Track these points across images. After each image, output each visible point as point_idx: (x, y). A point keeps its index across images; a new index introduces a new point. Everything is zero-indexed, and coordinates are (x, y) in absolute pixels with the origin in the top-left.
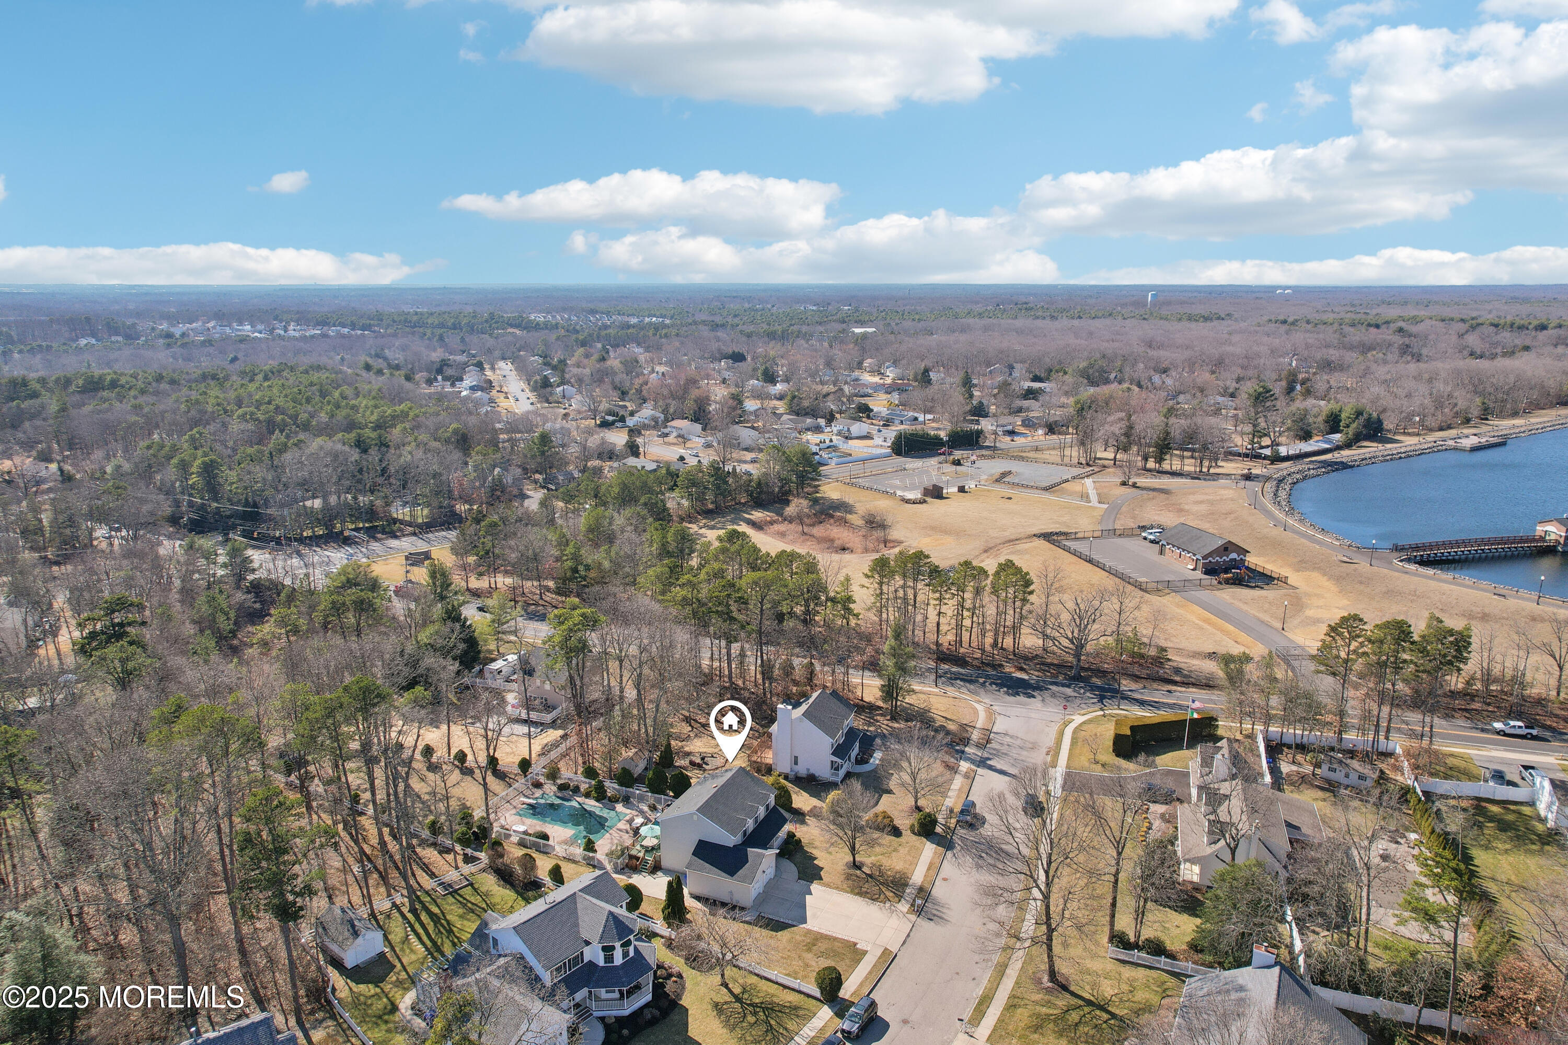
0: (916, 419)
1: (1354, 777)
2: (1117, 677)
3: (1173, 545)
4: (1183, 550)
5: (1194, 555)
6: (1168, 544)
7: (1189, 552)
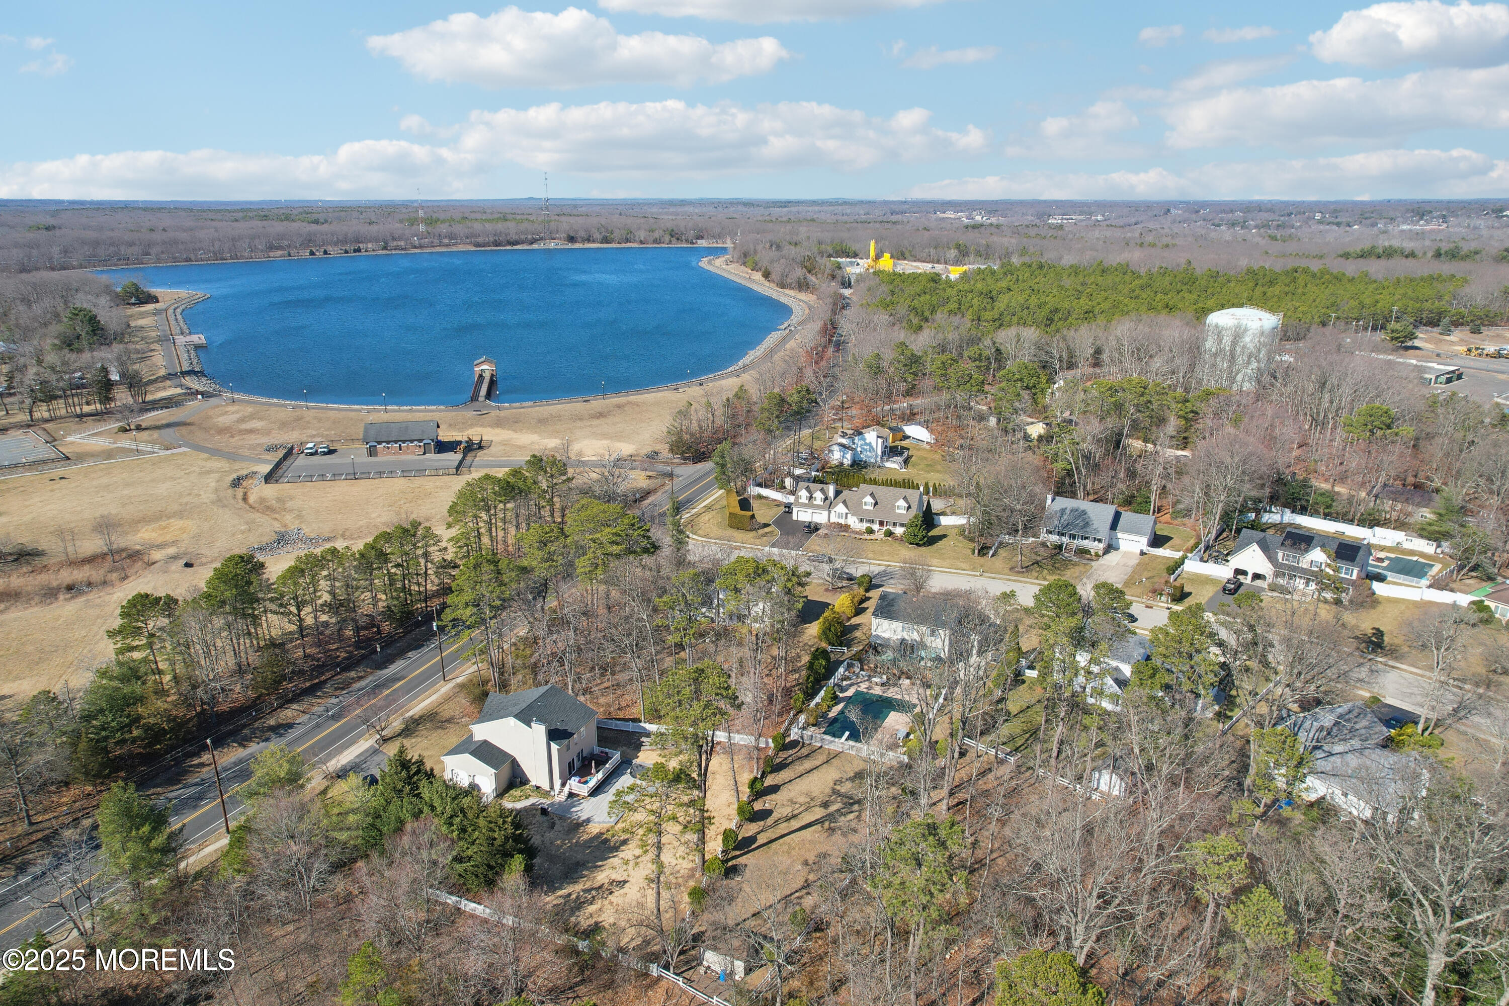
3: (388, 442)
4: (404, 442)
5: (420, 441)
6: (379, 443)
7: (412, 441)
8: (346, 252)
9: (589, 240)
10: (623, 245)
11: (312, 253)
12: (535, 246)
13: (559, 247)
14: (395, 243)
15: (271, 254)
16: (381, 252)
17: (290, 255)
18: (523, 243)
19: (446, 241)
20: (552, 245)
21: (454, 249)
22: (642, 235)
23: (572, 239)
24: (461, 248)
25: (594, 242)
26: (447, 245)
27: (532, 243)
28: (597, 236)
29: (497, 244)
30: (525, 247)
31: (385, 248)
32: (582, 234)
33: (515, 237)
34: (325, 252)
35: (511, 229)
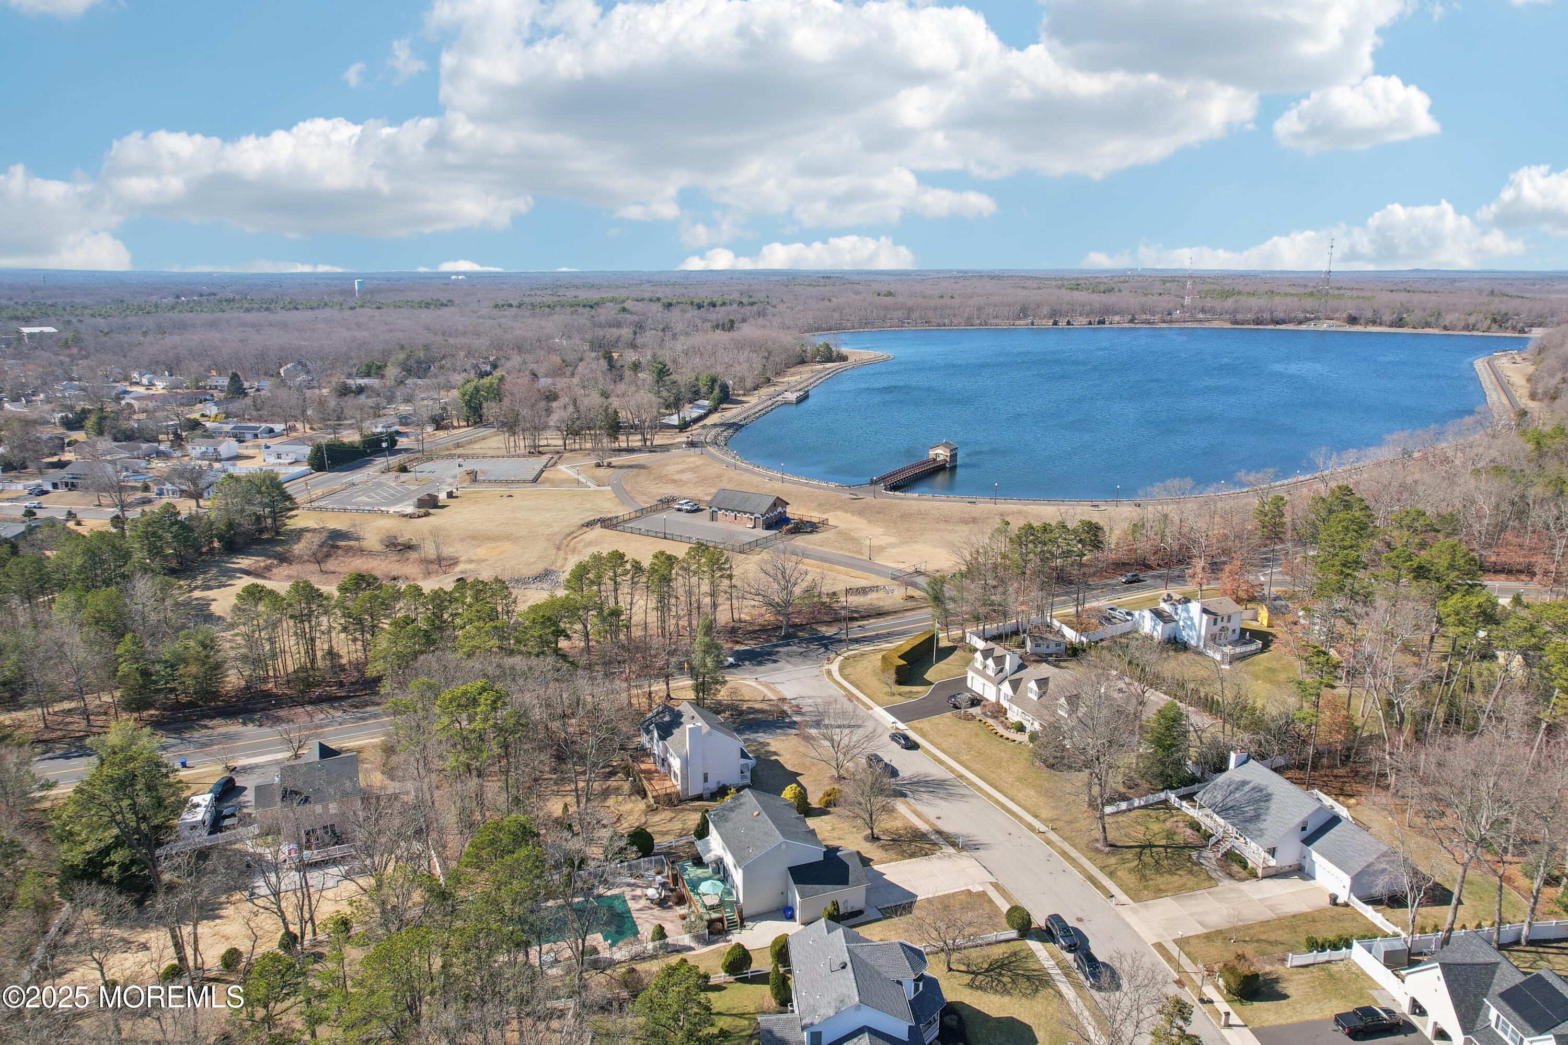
0: (271, 431)
1: (1052, 646)
2: (814, 626)
3: (727, 510)
4: (739, 512)
5: (752, 514)
6: (720, 509)
7: (745, 513)
8: (1090, 323)
9: (1374, 323)
10: (1420, 331)
11: (1055, 323)
12: (1303, 327)
13: (1334, 329)
14: (1144, 317)
15: (1017, 323)
16: (1127, 325)
17: (1033, 324)
18: (1290, 322)
19: (1201, 316)
20: (1324, 326)
21: (1207, 325)
22: (1448, 319)
23: (1353, 320)
24: (1216, 324)
25: (1381, 324)
26: (1201, 321)
27: (1300, 323)
28: (1387, 318)
29: (1258, 322)
30: (1291, 327)
31: (1132, 321)
32: (1369, 314)
33: (1281, 315)
34: (1069, 323)
35: (1281, 305)
